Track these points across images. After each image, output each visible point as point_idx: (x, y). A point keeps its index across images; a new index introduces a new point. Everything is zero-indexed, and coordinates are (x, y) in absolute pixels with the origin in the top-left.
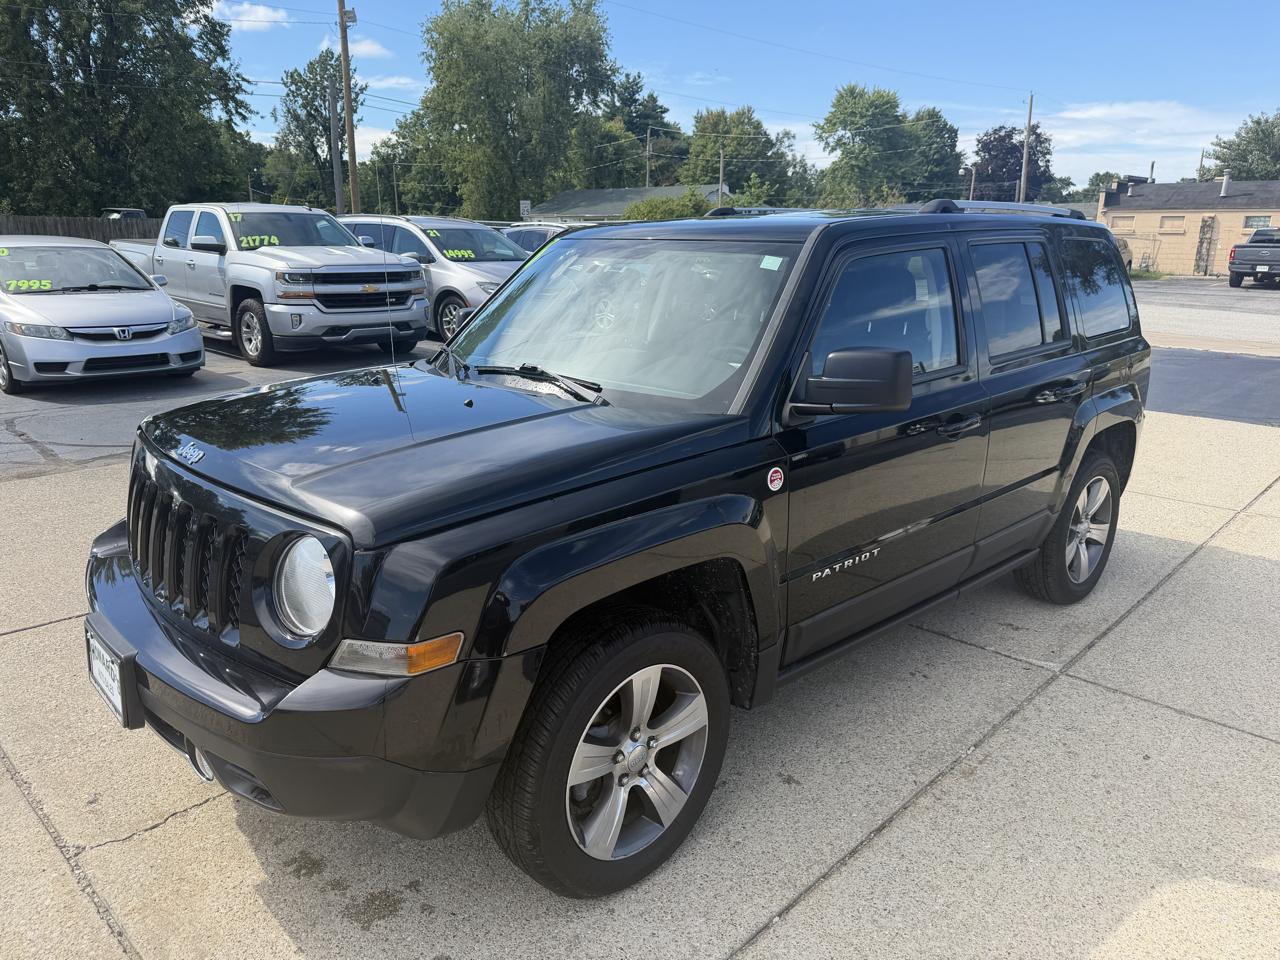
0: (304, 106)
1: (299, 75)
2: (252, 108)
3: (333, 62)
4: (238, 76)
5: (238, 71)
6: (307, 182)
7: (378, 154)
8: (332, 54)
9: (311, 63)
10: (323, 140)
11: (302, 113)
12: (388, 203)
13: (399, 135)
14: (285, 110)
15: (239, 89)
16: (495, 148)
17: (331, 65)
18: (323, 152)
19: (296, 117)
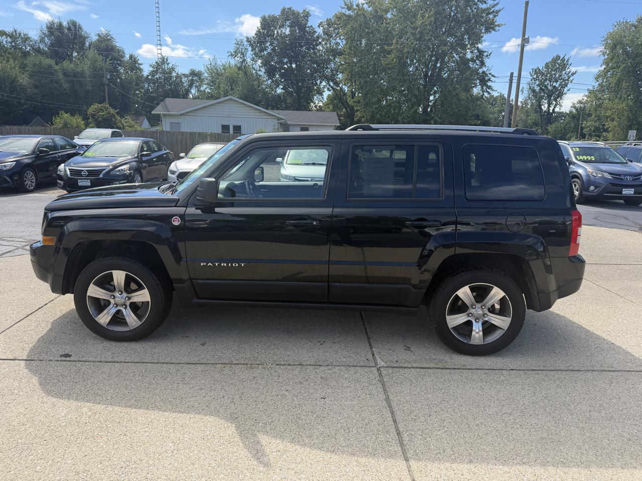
0: (538, 85)
1: (539, 70)
2: (494, 89)
3: (559, 61)
4: (490, 74)
5: (490, 72)
6: (533, 123)
7: (575, 107)
8: (560, 57)
9: (547, 63)
10: (546, 101)
11: (537, 89)
12: (575, 133)
13: (588, 97)
14: (528, 88)
15: (489, 80)
16: (635, 101)
17: (558, 63)
18: (545, 107)
19: (534, 91)
